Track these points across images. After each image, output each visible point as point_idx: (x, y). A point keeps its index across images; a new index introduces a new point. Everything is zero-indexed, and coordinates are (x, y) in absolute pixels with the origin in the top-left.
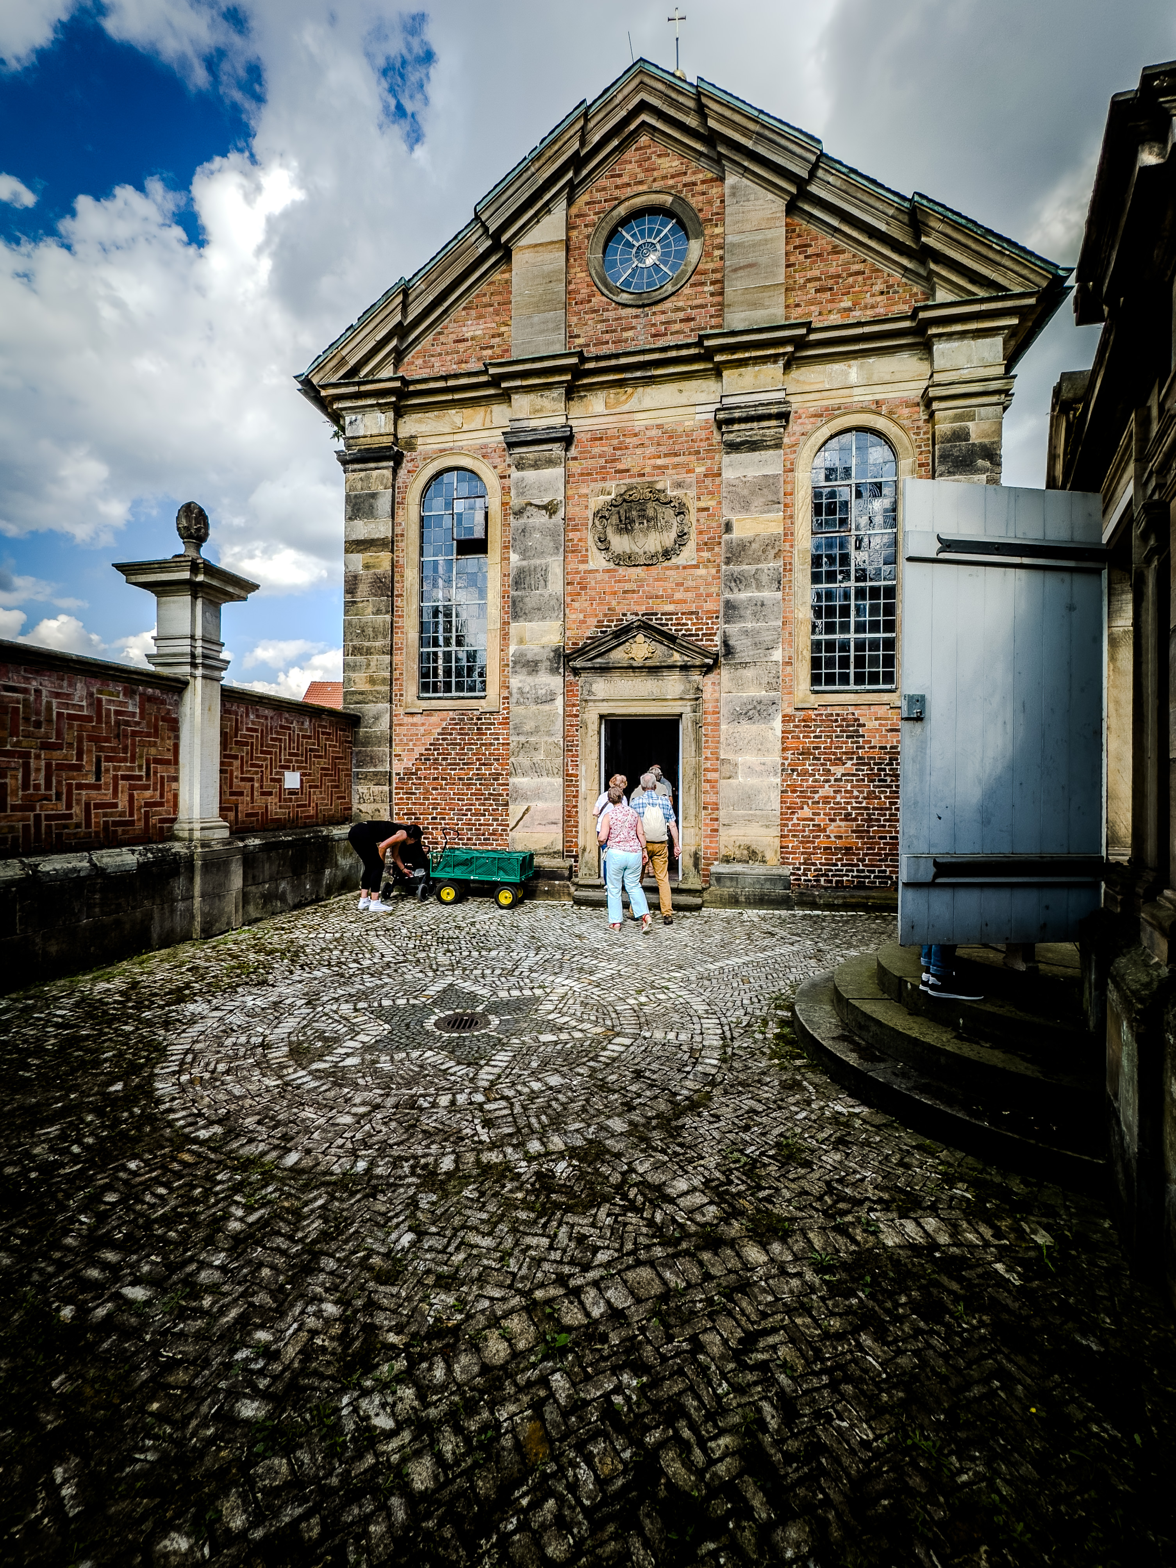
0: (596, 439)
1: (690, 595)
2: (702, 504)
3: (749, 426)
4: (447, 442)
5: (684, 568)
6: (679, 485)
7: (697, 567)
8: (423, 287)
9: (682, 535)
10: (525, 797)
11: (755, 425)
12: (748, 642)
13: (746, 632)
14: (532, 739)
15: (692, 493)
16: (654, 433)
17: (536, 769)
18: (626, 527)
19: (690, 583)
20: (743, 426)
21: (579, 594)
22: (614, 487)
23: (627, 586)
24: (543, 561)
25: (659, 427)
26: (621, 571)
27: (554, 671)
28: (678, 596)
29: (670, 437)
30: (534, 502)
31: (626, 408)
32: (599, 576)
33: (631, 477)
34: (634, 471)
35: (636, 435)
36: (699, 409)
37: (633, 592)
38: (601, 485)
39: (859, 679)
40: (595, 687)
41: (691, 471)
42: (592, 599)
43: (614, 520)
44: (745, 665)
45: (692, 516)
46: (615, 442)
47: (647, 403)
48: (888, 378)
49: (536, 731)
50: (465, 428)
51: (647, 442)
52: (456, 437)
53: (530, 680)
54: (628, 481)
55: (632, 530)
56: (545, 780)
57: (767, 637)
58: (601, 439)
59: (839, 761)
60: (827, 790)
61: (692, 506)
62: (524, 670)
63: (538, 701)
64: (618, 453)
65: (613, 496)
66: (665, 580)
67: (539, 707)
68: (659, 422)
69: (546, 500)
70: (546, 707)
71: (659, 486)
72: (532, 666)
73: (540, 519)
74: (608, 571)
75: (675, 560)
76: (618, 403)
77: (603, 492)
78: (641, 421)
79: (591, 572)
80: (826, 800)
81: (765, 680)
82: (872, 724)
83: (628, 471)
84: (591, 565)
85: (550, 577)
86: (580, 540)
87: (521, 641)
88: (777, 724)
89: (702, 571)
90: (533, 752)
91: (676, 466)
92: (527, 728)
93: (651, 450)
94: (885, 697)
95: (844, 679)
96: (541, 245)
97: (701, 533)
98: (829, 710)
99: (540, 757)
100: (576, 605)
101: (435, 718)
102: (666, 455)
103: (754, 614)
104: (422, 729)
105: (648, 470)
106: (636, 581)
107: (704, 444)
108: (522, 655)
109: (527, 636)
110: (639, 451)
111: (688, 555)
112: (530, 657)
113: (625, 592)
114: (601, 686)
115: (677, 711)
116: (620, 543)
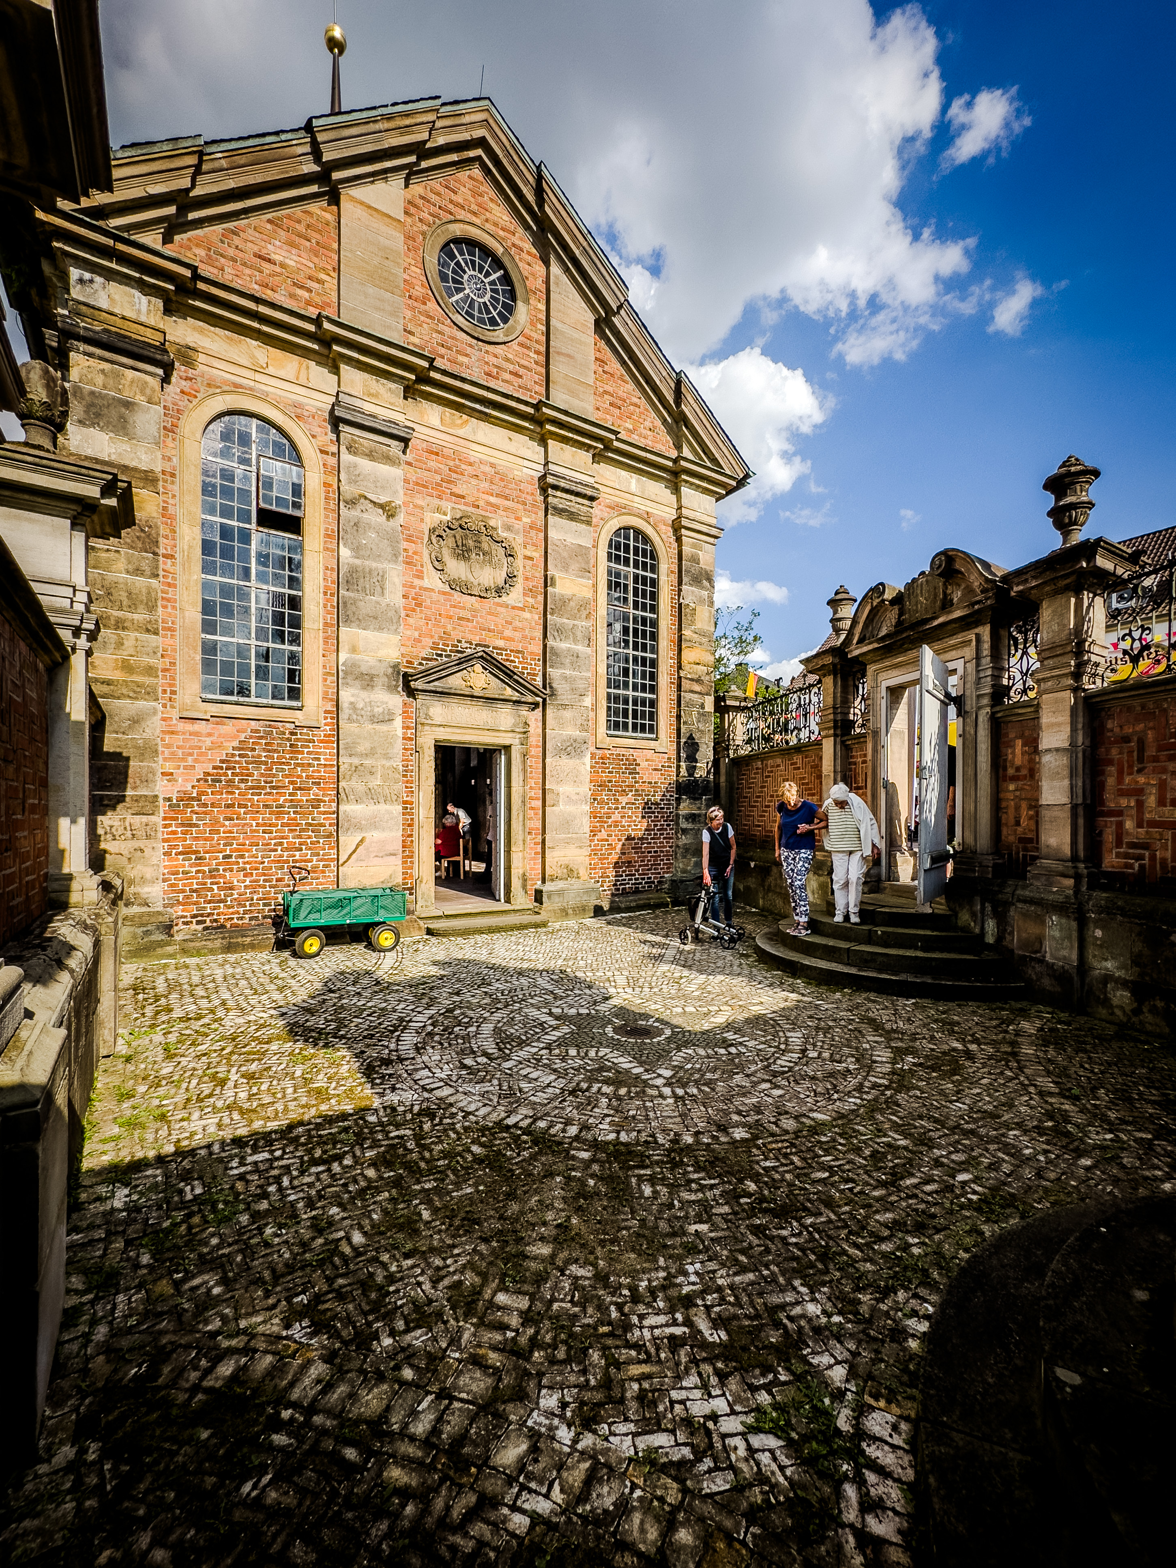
0: (432, 452)
1: (518, 635)
2: (529, 554)
3: (568, 496)
4: (246, 378)
5: (513, 608)
6: (509, 528)
7: (522, 609)
8: (224, 163)
9: (511, 577)
10: (359, 827)
11: (572, 498)
12: (567, 686)
13: (565, 678)
14: (367, 762)
15: (520, 539)
16: (487, 469)
17: (372, 795)
18: (462, 553)
19: (517, 623)
20: (564, 495)
21: (414, 610)
22: (449, 511)
23: (462, 613)
24: (380, 566)
25: (492, 465)
26: (457, 595)
27: (392, 689)
28: (508, 633)
29: (502, 480)
30: (369, 496)
31: (461, 432)
32: (435, 596)
33: (465, 504)
34: (469, 499)
35: (471, 464)
36: (526, 463)
37: (468, 620)
38: (437, 501)
39: (635, 729)
40: (432, 711)
41: (518, 519)
42: (428, 619)
43: (451, 542)
44: (564, 706)
45: (519, 562)
46: (452, 463)
47: (480, 438)
48: (653, 497)
49: (371, 753)
50: (271, 370)
51: (481, 476)
52: (258, 377)
53: (364, 694)
54: (463, 507)
55: (469, 559)
56: (383, 807)
57: (581, 685)
58: (437, 454)
59: (624, 792)
60: (616, 816)
61: (520, 552)
62: (357, 682)
63: (375, 720)
64: (454, 475)
65: (448, 518)
66: (496, 615)
67: (375, 726)
68: (492, 460)
69: (383, 499)
70: (384, 728)
71: (492, 523)
72: (367, 680)
73: (376, 517)
74: (444, 593)
75: (504, 598)
76: (453, 425)
77: (439, 510)
78: (476, 453)
79: (426, 589)
80: (616, 824)
81: (579, 723)
82: (644, 764)
83: (463, 497)
84: (426, 583)
85: (387, 585)
86: (415, 553)
87: (353, 650)
88: (587, 759)
89: (527, 615)
90: (368, 777)
91: (506, 509)
92: (361, 749)
93: (485, 485)
94: (652, 744)
95: (625, 727)
96: (376, 210)
97: (527, 579)
98: (618, 751)
99: (376, 782)
100: (411, 621)
101: (229, 728)
102: (498, 495)
103: (572, 663)
104: (208, 741)
105: (481, 503)
106: (471, 610)
107: (530, 498)
108: (354, 665)
109: (361, 645)
110: (474, 481)
111: (515, 596)
112: (364, 669)
113: (460, 619)
114: (438, 710)
115: (507, 742)
116: (456, 568)
